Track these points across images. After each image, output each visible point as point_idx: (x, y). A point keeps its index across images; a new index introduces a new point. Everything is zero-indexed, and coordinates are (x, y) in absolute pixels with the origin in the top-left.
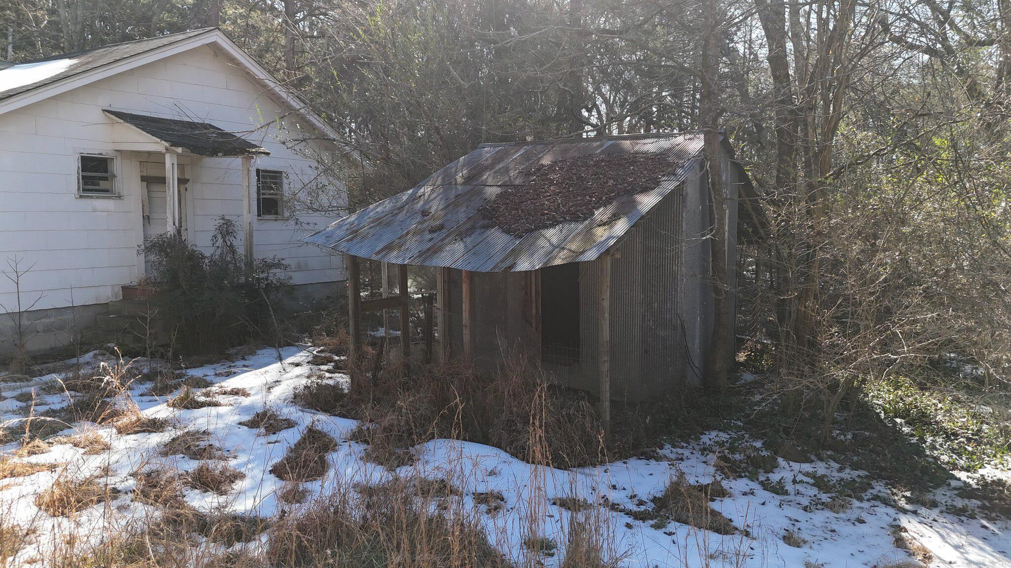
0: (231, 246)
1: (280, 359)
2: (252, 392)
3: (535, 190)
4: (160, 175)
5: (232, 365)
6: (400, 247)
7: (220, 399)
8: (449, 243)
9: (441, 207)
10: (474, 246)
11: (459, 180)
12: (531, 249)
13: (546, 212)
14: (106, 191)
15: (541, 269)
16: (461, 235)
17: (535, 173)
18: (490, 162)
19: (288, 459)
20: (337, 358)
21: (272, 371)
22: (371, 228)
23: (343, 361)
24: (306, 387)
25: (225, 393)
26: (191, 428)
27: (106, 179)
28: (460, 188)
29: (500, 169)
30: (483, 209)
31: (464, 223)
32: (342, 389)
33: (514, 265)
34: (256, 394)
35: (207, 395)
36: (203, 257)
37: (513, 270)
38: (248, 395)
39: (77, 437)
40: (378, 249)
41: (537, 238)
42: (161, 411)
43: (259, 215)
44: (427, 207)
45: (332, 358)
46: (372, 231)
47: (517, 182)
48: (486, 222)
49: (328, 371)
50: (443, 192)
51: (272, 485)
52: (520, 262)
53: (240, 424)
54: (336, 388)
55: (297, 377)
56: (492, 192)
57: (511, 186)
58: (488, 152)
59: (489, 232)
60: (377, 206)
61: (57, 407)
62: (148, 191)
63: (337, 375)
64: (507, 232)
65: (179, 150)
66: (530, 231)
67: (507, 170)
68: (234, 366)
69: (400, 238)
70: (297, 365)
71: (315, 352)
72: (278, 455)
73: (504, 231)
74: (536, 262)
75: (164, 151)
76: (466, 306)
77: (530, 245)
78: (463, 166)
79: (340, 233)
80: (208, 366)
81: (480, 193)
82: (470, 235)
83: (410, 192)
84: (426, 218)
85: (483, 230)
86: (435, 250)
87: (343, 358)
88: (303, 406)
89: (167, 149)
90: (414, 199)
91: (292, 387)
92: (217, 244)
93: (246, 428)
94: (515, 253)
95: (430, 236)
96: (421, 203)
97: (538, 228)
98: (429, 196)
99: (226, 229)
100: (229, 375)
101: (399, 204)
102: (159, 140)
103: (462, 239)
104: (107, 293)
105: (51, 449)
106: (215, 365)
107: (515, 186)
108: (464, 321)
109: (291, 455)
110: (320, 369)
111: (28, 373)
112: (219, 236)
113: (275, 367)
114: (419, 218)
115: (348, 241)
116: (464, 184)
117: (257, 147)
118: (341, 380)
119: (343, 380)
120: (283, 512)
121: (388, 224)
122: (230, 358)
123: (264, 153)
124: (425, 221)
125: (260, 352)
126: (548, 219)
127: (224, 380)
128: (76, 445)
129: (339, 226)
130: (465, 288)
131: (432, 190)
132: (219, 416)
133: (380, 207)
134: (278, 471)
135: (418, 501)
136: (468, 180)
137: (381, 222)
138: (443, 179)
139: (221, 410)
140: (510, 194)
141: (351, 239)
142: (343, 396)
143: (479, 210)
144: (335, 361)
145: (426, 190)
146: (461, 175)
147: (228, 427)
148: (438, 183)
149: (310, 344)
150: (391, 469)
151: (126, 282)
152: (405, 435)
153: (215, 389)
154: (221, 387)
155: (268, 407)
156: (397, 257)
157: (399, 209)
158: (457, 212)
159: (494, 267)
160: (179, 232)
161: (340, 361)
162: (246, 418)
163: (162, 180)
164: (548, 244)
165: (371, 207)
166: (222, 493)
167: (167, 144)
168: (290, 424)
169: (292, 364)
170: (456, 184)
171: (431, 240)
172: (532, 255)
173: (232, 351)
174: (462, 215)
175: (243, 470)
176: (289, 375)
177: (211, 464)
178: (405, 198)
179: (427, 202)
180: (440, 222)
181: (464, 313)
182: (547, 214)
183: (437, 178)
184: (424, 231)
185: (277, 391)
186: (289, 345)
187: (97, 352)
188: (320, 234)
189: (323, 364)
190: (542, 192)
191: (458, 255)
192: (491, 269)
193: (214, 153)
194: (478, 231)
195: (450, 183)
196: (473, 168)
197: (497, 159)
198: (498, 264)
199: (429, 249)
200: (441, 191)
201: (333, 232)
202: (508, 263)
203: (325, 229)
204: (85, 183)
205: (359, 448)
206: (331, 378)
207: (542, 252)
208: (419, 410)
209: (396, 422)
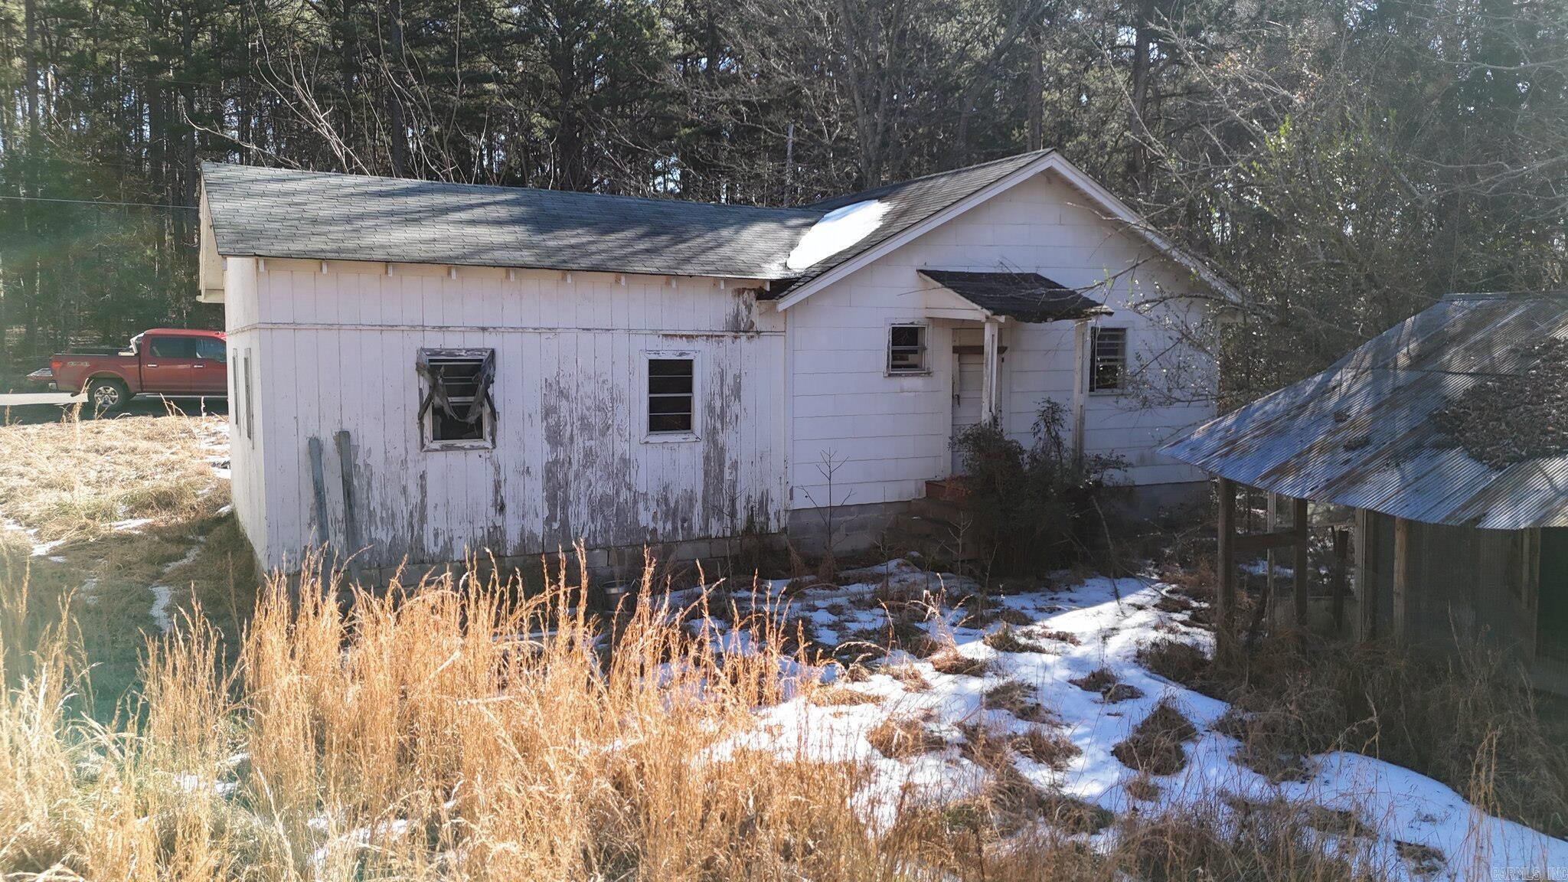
0: (1057, 437)
1: (1117, 596)
2: (1083, 640)
3: (1536, 388)
4: (977, 344)
5: (1056, 596)
6: (1299, 470)
7: (1043, 643)
8: (1378, 470)
9: (1367, 407)
10: (1417, 479)
11: (1403, 360)
12: (1516, 493)
13: (1550, 428)
14: (915, 366)
15: (1531, 531)
16: (1397, 457)
17: (1538, 354)
18: (1459, 328)
19: (1135, 742)
20: (1195, 604)
21: (1108, 611)
22: (1255, 437)
23: (1204, 609)
24: (1154, 644)
25: (1050, 636)
26: (1014, 678)
27: (915, 352)
28: (1402, 374)
29: (1476, 343)
30: (1440, 415)
31: (1405, 437)
32: (1203, 653)
33: (1482, 517)
34: (1088, 643)
35: (1029, 635)
36: (1022, 452)
37: (1480, 526)
38: (1078, 643)
39: (895, 668)
40: (1264, 471)
41: (1530, 474)
42: (977, 650)
43: (1092, 390)
44: (1345, 406)
45: (1189, 604)
46: (1257, 442)
47: (1505, 369)
48: (1441, 437)
49: (1183, 623)
50: (1375, 380)
51: (1115, 773)
52: (1494, 512)
53: (1071, 681)
54: (1194, 650)
55: (1141, 625)
56: (1458, 384)
57: (1493, 375)
58: (1457, 309)
59: (1445, 456)
60: (1266, 402)
61: (870, 627)
62: (960, 364)
63: (1195, 630)
64: (1478, 458)
65: (1002, 319)
66: (1520, 460)
67: (1488, 345)
68: (1057, 599)
69: (1299, 456)
70: (1140, 608)
71: (1164, 592)
72: (1121, 735)
73: (1472, 456)
74: (1522, 516)
75: (984, 320)
76: (1399, 565)
77: (1516, 486)
78: (1412, 335)
79: (1211, 444)
80: (1025, 595)
81: (1437, 384)
82: (1412, 459)
83: (1318, 378)
84: (1341, 425)
85: (1435, 451)
86: (1353, 480)
87: (1205, 605)
88: (1150, 669)
89: (987, 318)
90: (1324, 391)
91: (1135, 639)
92: (1039, 435)
93: (1078, 689)
94: (1488, 496)
95: (1345, 456)
96: (1335, 399)
97: (1532, 456)
98: (1349, 387)
99: (1051, 415)
100: (1053, 611)
101: (1299, 401)
102: (979, 308)
103: (1398, 465)
104: (909, 490)
105: (872, 677)
106: (1034, 595)
107: (1500, 377)
108: (1395, 587)
109: (1138, 736)
110: (1171, 619)
111: (837, 581)
112: (1042, 425)
113: (1110, 608)
114: (1329, 425)
115: (1221, 456)
116: (1409, 368)
117: (1098, 305)
118: (1200, 638)
119: (1204, 638)
120: (1135, 809)
121: (1281, 433)
122: (1051, 586)
123: (1106, 313)
124: (1339, 430)
125: (1089, 582)
126: (1553, 442)
127: (1046, 618)
128: (897, 677)
129: (1210, 433)
130: (1399, 538)
131: (1355, 377)
132: (1046, 667)
133: (1270, 404)
134: (1121, 754)
135: (1312, 836)
136: (1418, 361)
137: (1271, 429)
138: (1375, 358)
139: (1048, 659)
140: (1490, 390)
141: (1227, 454)
142: (1204, 663)
143: (1431, 416)
144: (1192, 608)
145: (1344, 377)
146: (1405, 350)
147: (1055, 683)
148: (1366, 364)
149: (1155, 577)
150: (1273, 783)
151: (930, 476)
152: (1295, 739)
153: (1037, 628)
154: (1044, 627)
155: (1105, 666)
156: (1293, 486)
157: (1299, 407)
158: (1394, 418)
159: (1448, 518)
160: (995, 419)
161: (1201, 609)
162: (1079, 676)
163: (979, 350)
164: (1547, 487)
165: (1257, 403)
166: (1057, 768)
167: (988, 313)
168: (1134, 694)
169: (1134, 605)
170: (1395, 367)
171: (1346, 462)
172: (1517, 503)
173: (1054, 576)
174: (1401, 425)
175: (1078, 743)
176: (1127, 622)
177: (1045, 731)
178: (1309, 389)
179: (1345, 398)
180: (1364, 432)
181: (1396, 575)
182: (1553, 432)
183: (1364, 355)
184: (1336, 446)
185: (1115, 644)
186: (1128, 576)
187: (900, 561)
188: (1183, 444)
189: (1176, 611)
190: (1549, 392)
191: (1390, 490)
192: (1443, 521)
193: (1042, 319)
194: (1426, 453)
195: (1386, 366)
196: (1428, 340)
197: (1473, 324)
198: (1454, 512)
199: (1342, 478)
200: (1370, 379)
201: (1201, 442)
202: (1471, 513)
203: (1189, 437)
204: (894, 359)
205: (1229, 744)
206: (1187, 634)
207: (1534, 499)
208: (1317, 706)
209: (1282, 720)
